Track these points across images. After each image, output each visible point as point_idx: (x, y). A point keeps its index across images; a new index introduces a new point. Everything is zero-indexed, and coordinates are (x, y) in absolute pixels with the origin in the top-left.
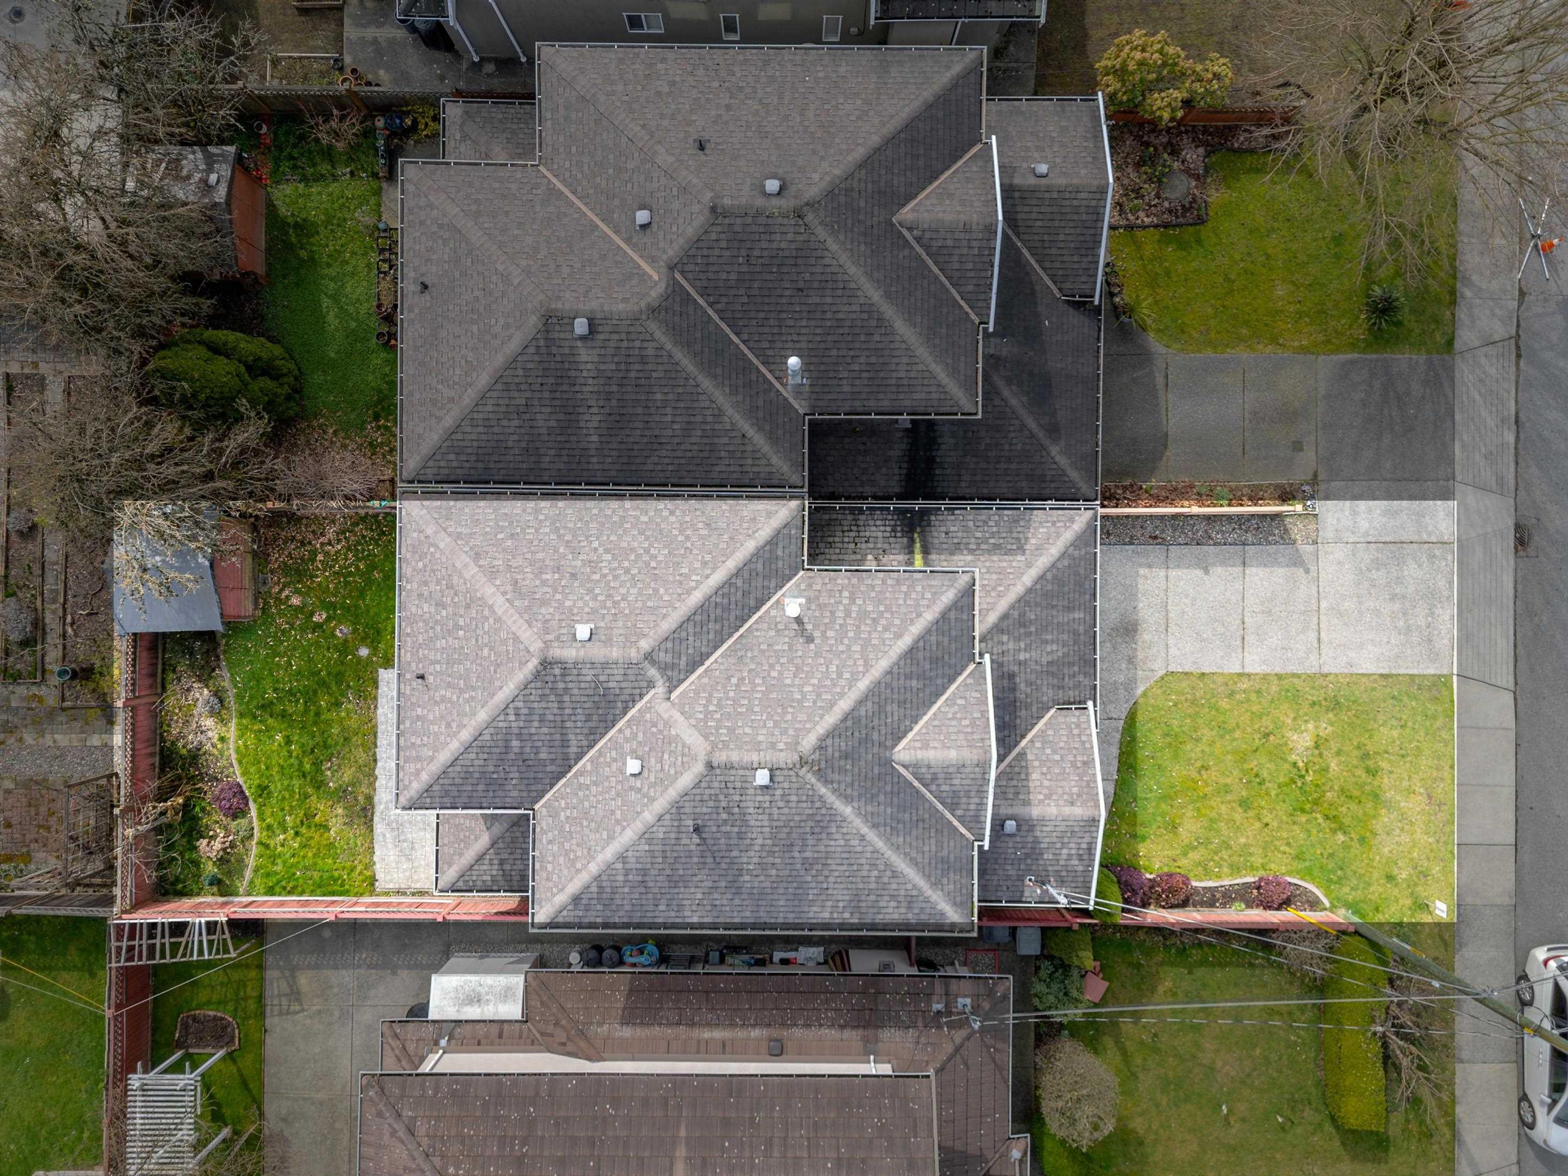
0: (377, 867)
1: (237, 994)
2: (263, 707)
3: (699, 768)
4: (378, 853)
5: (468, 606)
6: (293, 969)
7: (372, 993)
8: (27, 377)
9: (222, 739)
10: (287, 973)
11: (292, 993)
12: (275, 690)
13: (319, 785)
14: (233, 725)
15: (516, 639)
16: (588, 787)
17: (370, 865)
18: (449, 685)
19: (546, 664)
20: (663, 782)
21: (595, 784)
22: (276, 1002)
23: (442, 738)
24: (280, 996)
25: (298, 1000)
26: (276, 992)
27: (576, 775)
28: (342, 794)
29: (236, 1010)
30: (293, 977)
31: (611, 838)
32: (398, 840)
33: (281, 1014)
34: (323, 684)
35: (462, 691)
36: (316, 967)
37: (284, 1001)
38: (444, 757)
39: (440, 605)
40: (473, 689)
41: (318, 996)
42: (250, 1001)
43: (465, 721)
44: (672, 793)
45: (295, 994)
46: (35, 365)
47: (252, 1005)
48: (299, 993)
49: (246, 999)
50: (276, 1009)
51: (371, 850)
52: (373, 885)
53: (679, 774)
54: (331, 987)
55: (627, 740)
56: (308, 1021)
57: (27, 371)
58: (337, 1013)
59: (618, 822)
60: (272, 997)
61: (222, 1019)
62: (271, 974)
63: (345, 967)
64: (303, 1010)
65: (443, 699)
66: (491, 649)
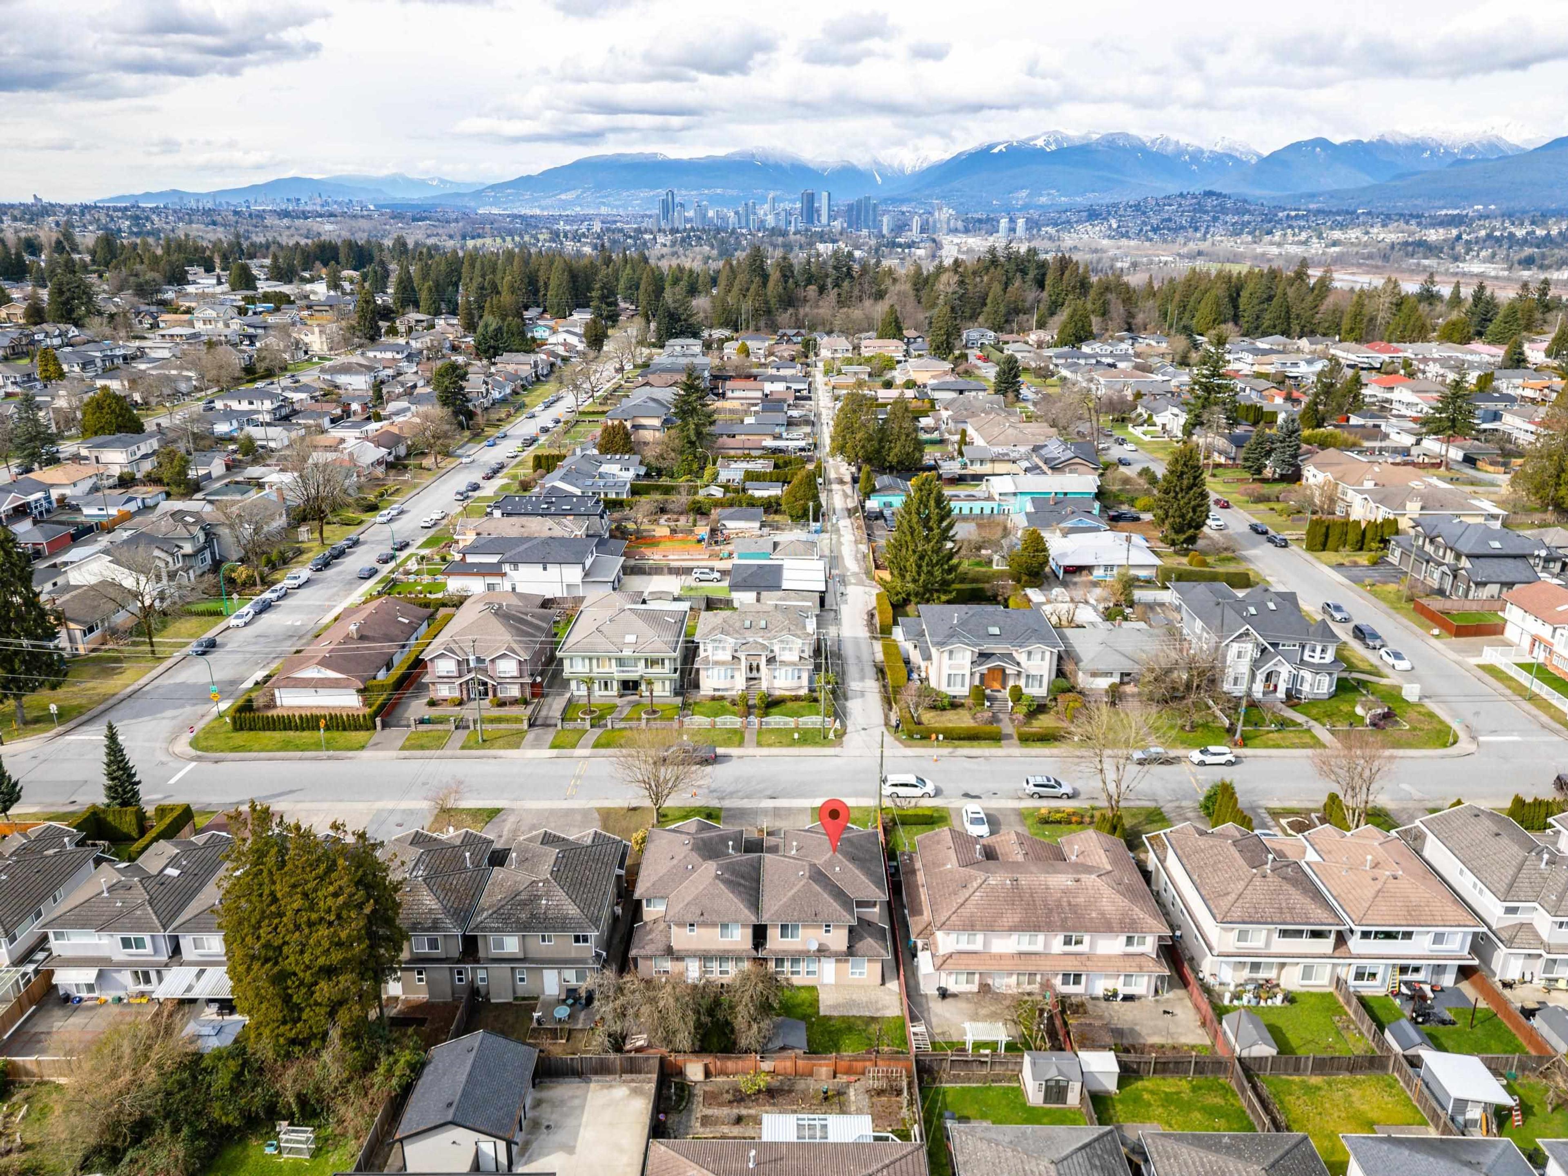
0: (893, 1016)
3: (836, 853)
4: (889, 1014)
5: (795, 900)
7: (939, 1013)
11: (944, 1033)
13: (863, 1032)
15: (804, 886)
16: (845, 883)
17: (896, 1015)
18: (817, 905)
19: (810, 878)
20: (841, 862)
21: (843, 881)
23: (832, 908)
24: (946, 1036)
27: (843, 886)
28: (867, 1024)
30: (937, 1034)
32: (882, 1009)
35: (820, 903)
38: (838, 907)
39: (794, 909)
40: (818, 898)
41: (943, 1027)
43: (827, 901)
44: (844, 860)
51: (889, 1016)
52: (903, 1013)
53: (838, 858)
54: (939, 1024)
55: (831, 872)
56: (952, 1028)
58: (947, 1022)
59: (853, 874)
60: (947, 1039)
64: (948, 1030)
66: (806, 893)
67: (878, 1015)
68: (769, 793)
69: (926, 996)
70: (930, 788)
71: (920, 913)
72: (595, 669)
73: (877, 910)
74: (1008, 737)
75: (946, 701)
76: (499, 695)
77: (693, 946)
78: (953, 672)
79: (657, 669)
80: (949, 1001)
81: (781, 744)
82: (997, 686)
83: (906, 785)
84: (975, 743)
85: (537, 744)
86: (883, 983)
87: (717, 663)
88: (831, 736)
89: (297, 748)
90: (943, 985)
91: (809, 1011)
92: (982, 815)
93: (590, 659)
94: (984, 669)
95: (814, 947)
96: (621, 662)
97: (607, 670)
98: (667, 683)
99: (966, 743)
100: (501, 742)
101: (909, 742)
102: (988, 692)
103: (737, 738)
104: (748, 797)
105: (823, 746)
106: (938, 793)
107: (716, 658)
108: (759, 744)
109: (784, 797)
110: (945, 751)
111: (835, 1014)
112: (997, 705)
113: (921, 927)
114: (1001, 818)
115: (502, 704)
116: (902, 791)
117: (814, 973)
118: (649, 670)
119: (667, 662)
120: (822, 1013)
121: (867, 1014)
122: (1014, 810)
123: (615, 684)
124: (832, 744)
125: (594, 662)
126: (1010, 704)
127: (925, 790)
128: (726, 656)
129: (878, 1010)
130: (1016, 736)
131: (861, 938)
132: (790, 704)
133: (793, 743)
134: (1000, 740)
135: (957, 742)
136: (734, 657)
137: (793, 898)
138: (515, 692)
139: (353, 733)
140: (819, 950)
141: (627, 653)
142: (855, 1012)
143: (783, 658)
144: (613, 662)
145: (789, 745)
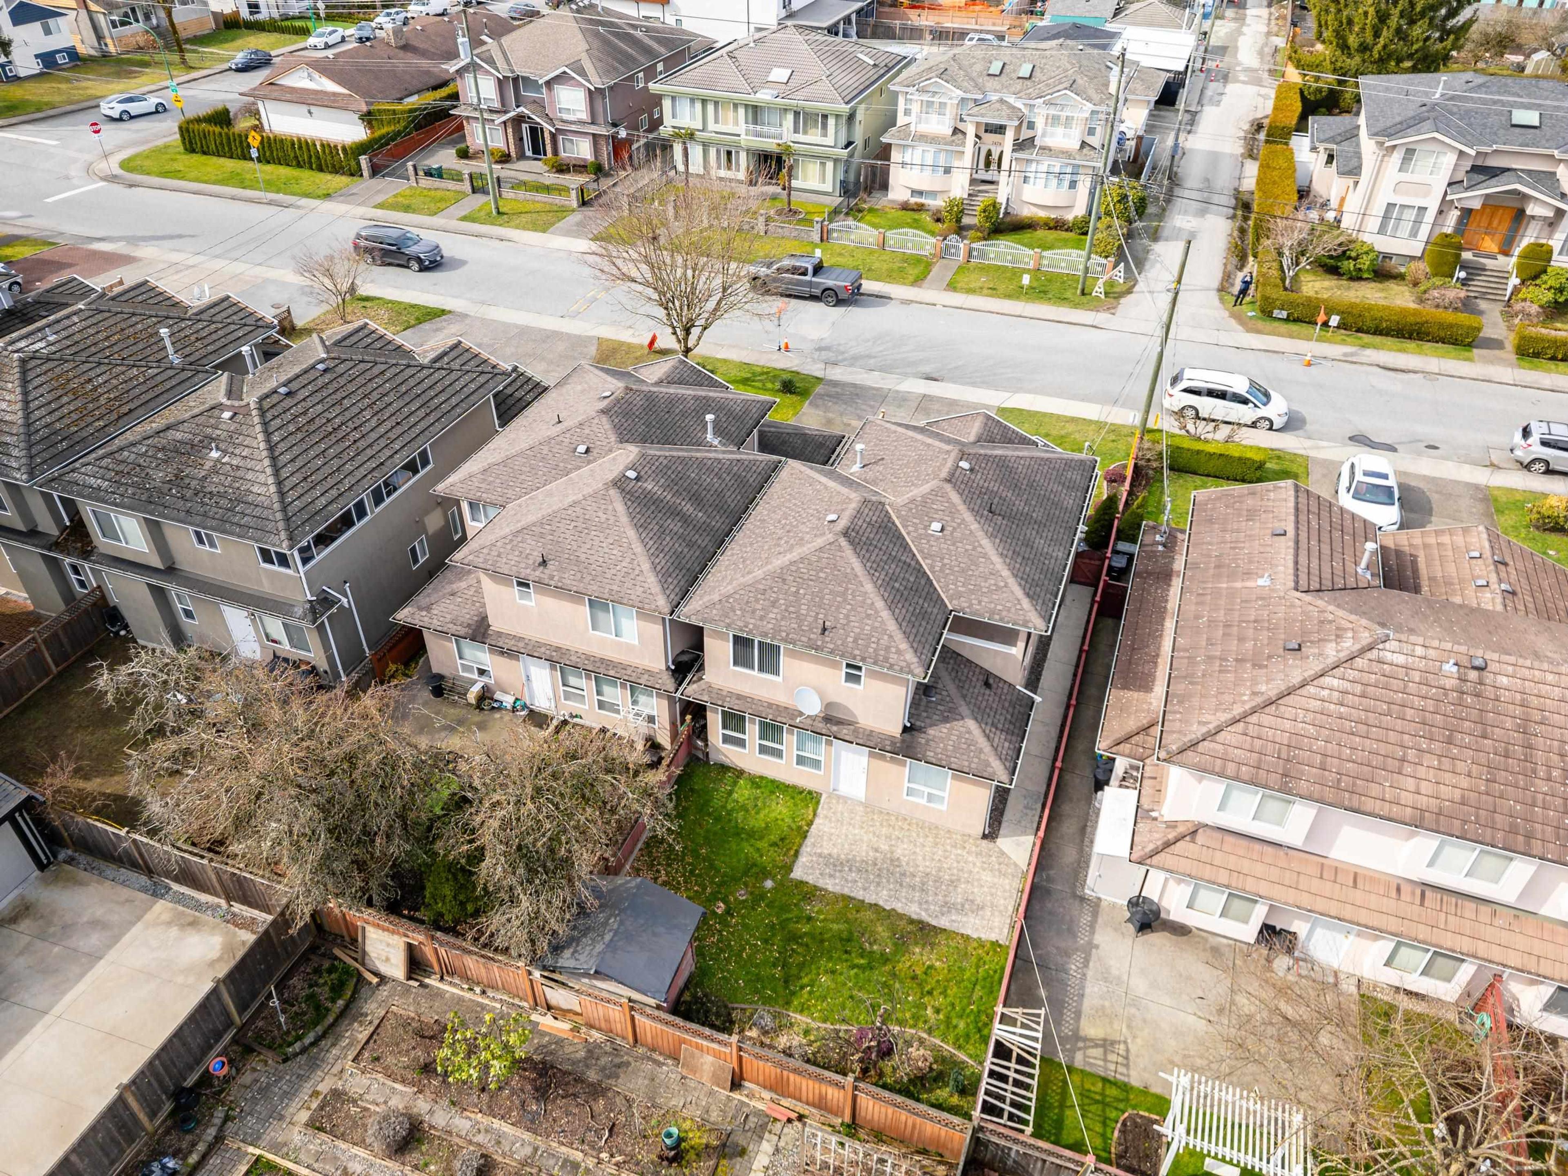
0: (984, 937)
1: (1097, 1102)
2: (786, 982)
3: (948, 487)
4: (969, 932)
5: (784, 580)
6: (1077, 1037)
7: (1115, 972)
8: (321, 1108)
9: (807, 1032)
10: (1081, 1044)
11: (1103, 1046)
12: (775, 965)
13: (885, 959)
14: (796, 1017)
15: (821, 549)
16: (944, 565)
17: (981, 943)
18: (838, 608)
19: (845, 534)
20: (952, 512)
21: (942, 559)
22: (1112, 1067)
23: (877, 624)
24: (1105, 1060)
25: (1113, 1043)
26: (1101, 1063)
27: (933, 572)
28: (902, 943)
29: (1116, 1109)
30: (1085, 1039)
31: (985, 556)
32: (961, 910)
33: (1127, 1066)
34: (784, 924)
35: (845, 600)
36: (1078, 1014)
37: (1112, 1057)
38: (892, 626)
39: (774, 604)
40: (847, 589)
41: (1111, 1023)
42: (1108, 1092)
43: (869, 601)
44: (962, 507)
45: (1107, 1045)
46: (315, 1094)
47: (1112, 1092)
48: (1105, 1040)
49: (1103, 1094)
50: (1121, 1069)
51: (967, 938)
52: (1000, 946)
53: (949, 500)
54: (1103, 1007)
55: (916, 530)
56: (1139, 1041)
57: (314, 1106)
58: (1133, 1010)
59: (974, 549)
60: (1106, 1069)
61: (1124, 1124)
62: (1079, 1060)
63: (1083, 988)
64: (1125, 1042)
65: (847, 616)
66: (821, 570)
67: (943, 922)
68: (927, 369)
69: (1096, 905)
70: (1276, 409)
71: (1145, 684)
72: (711, 126)
73: (1016, 650)
74: (1495, 344)
75: (1365, 262)
76: (563, 154)
77: (532, 632)
78: (1399, 200)
79: (814, 137)
80: (1157, 939)
81: (993, 292)
82: (1490, 245)
83: (1222, 395)
84: (1411, 345)
85: (578, 231)
86: (991, 835)
87: (923, 138)
88: (1099, 290)
89: (242, 184)
90: (1152, 892)
91: (769, 857)
92: (1391, 482)
93: (704, 102)
94: (1474, 198)
95: (812, 707)
96: (755, 112)
97: (730, 128)
98: (830, 165)
99: (1389, 341)
100: (524, 219)
101: (1260, 324)
102: (1467, 255)
103: (913, 272)
104: (884, 369)
105: (1076, 306)
106: (1293, 423)
107: (923, 128)
108: (951, 287)
109: (953, 380)
110: (1336, 350)
111: (831, 885)
112: (1479, 284)
113: (1132, 724)
114: (1435, 498)
115: (562, 168)
116: (1206, 405)
117: (816, 764)
118: (800, 137)
119: (831, 121)
120: (798, 873)
121: (914, 910)
122: (1477, 487)
123: (743, 155)
124: (1096, 306)
125: (710, 108)
126: (1514, 281)
127: (1263, 412)
128: (941, 126)
129: (948, 907)
130: (1510, 346)
131: (950, 715)
132: (1040, 233)
133: (1019, 293)
134: (1470, 345)
135: (1367, 338)
136: (956, 131)
137: (780, 577)
138: (583, 150)
139: (329, 177)
140: (828, 719)
141: (764, 96)
142: (883, 897)
143: (1049, 142)
144: (741, 111)
145: (1008, 296)
